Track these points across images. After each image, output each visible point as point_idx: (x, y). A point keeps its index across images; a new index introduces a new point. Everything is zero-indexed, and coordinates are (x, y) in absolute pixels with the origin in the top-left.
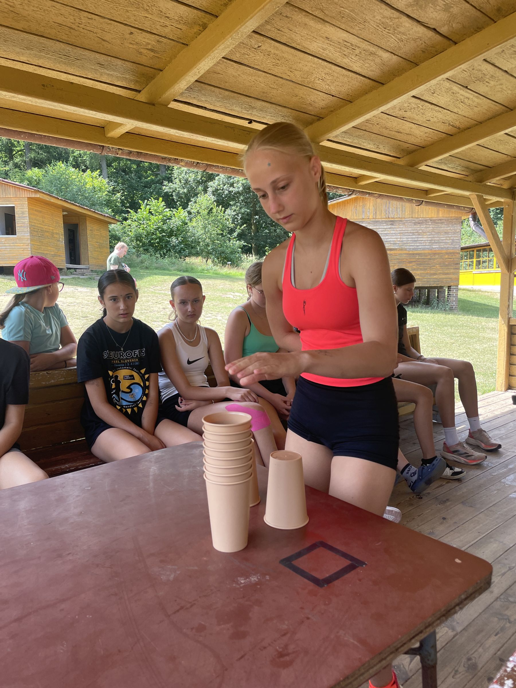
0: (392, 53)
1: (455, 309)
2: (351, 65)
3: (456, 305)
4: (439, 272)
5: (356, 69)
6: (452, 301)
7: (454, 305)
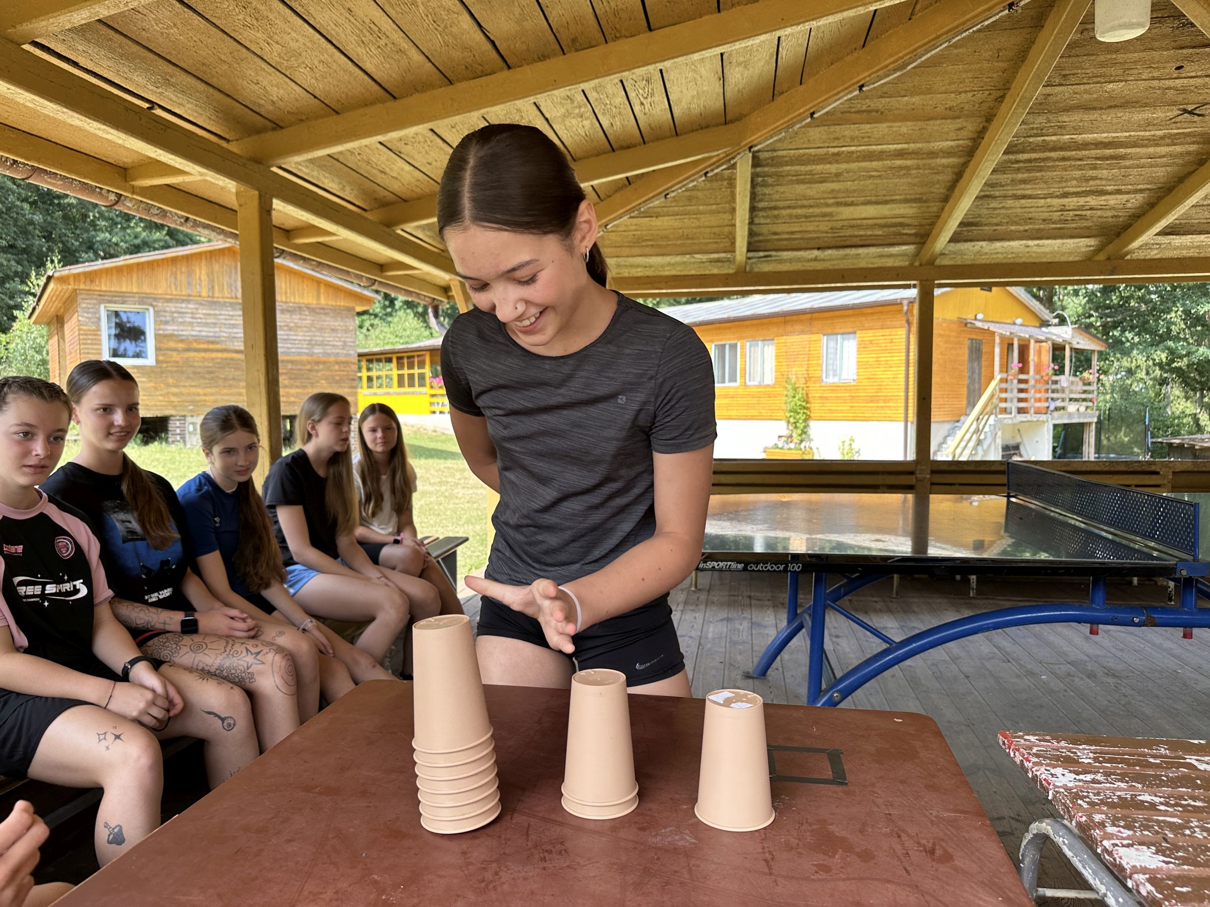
0: (427, 57)
2: (365, 58)
5: (368, 67)
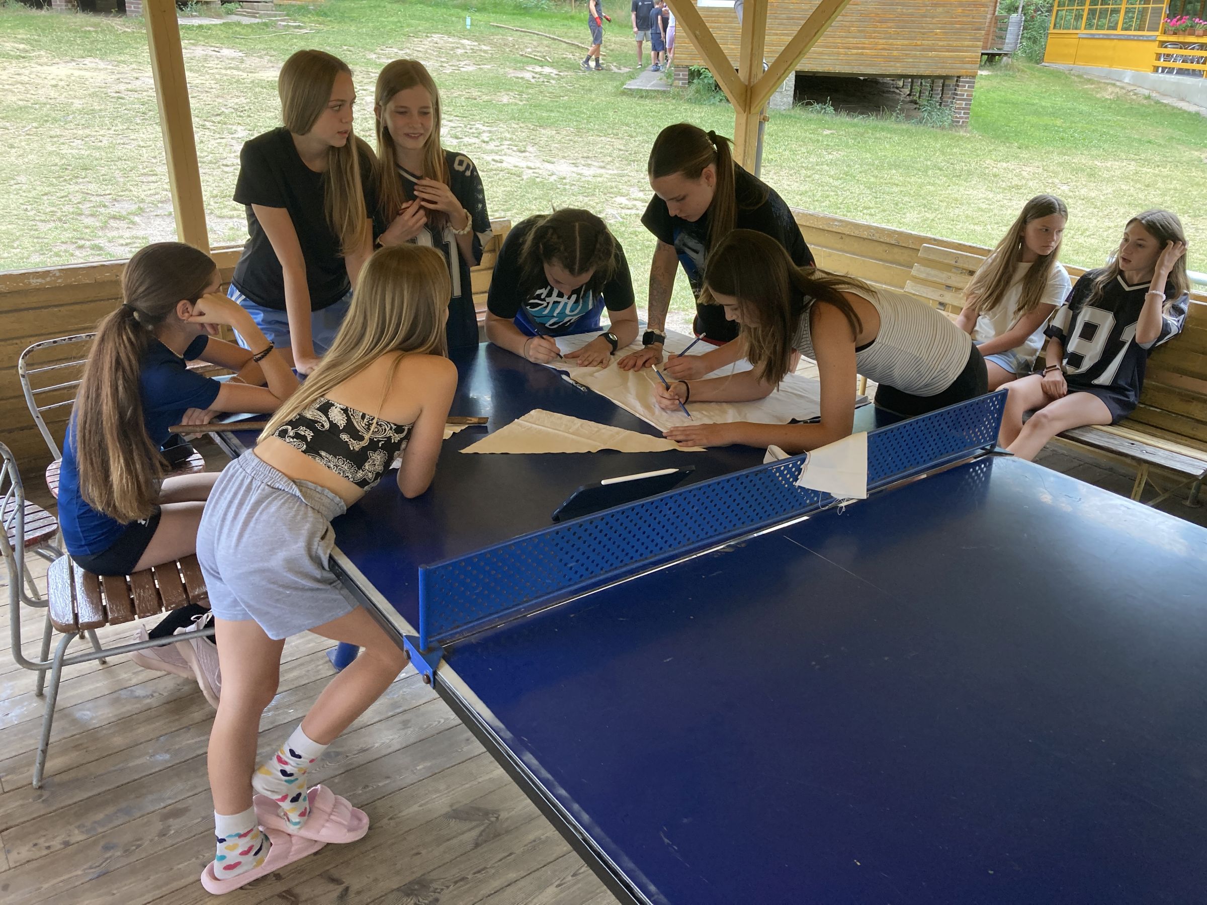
1: (961, 126)
3: (966, 118)
4: (941, 43)
6: (959, 108)
7: (962, 118)
